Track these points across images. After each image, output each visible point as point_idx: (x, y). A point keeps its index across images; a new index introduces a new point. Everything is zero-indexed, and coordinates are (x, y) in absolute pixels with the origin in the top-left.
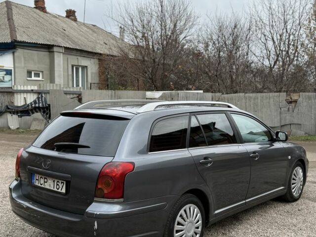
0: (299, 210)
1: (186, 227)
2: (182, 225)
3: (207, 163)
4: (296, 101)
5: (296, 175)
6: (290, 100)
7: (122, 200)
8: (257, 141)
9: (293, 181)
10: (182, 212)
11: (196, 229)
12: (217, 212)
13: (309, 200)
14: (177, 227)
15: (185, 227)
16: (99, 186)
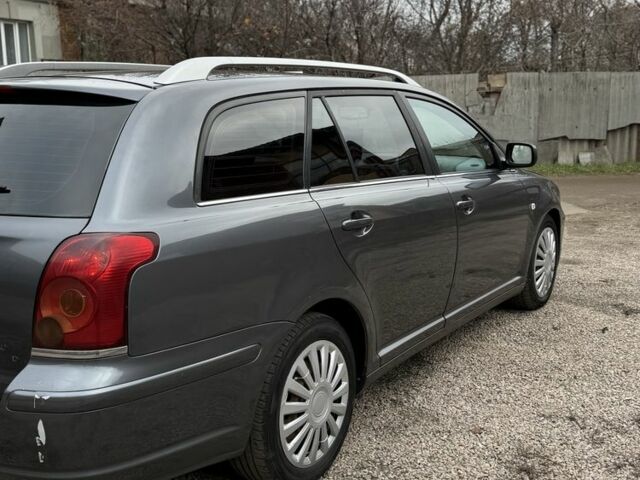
0: (555, 329)
1: (311, 403)
2: (301, 399)
3: (358, 228)
4: (498, 92)
5: (544, 247)
6: (487, 89)
7: (123, 349)
8: (461, 170)
9: (537, 262)
10: (299, 364)
11: (337, 405)
12: (383, 352)
13: (568, 302)
14: (287, 407)
15: (307, 403)
16: (46, 313)
